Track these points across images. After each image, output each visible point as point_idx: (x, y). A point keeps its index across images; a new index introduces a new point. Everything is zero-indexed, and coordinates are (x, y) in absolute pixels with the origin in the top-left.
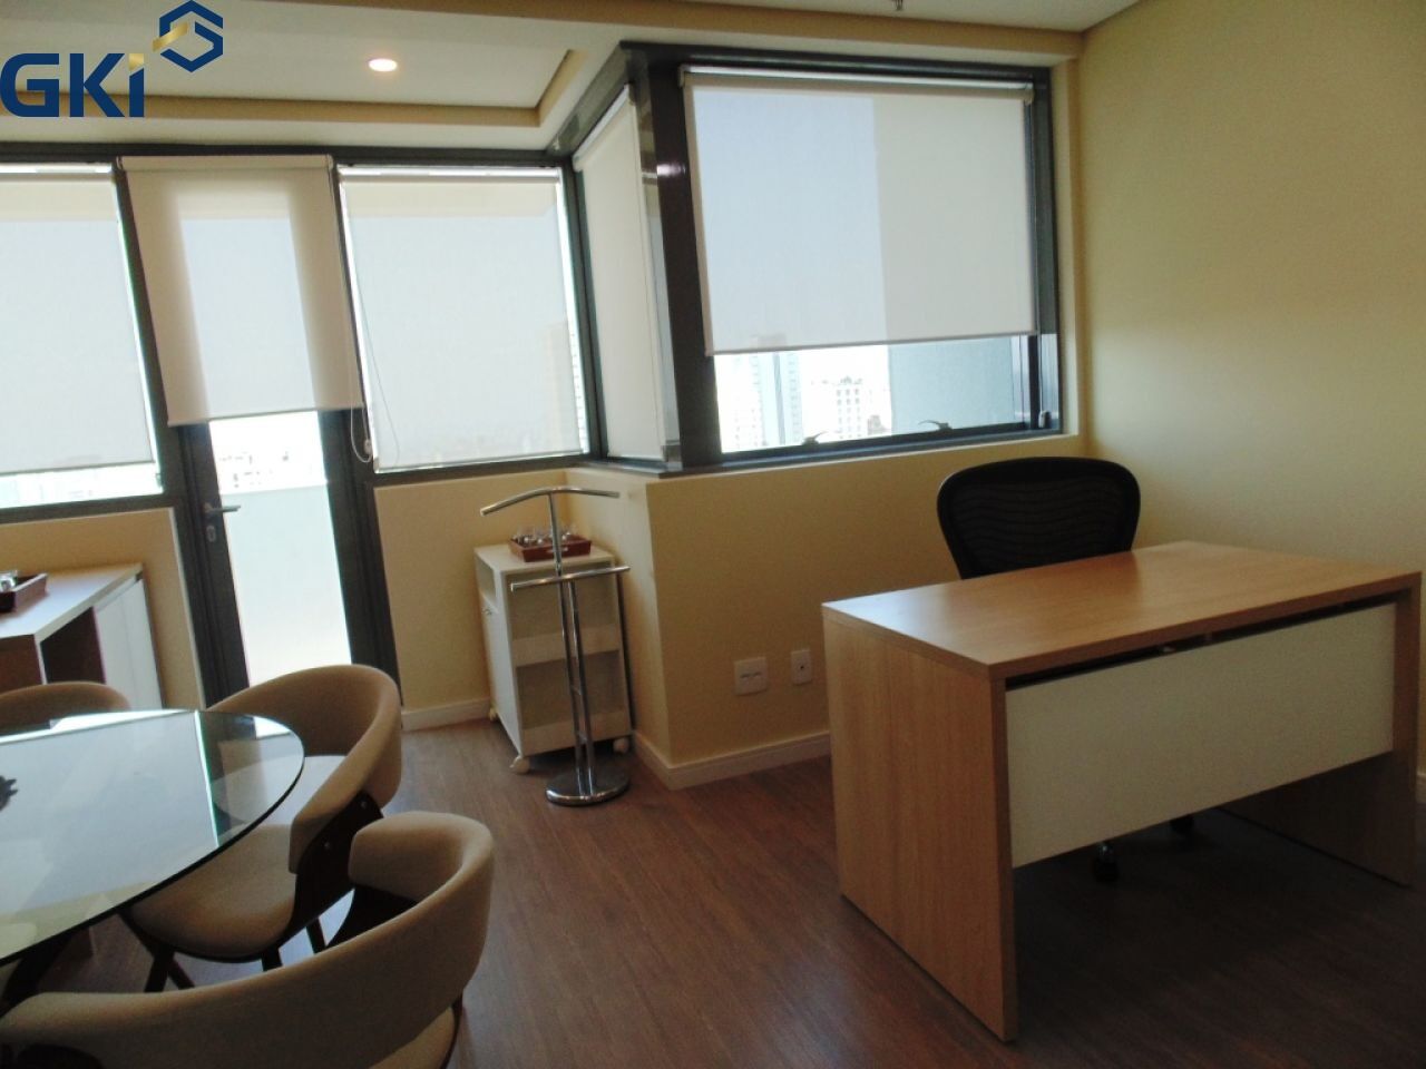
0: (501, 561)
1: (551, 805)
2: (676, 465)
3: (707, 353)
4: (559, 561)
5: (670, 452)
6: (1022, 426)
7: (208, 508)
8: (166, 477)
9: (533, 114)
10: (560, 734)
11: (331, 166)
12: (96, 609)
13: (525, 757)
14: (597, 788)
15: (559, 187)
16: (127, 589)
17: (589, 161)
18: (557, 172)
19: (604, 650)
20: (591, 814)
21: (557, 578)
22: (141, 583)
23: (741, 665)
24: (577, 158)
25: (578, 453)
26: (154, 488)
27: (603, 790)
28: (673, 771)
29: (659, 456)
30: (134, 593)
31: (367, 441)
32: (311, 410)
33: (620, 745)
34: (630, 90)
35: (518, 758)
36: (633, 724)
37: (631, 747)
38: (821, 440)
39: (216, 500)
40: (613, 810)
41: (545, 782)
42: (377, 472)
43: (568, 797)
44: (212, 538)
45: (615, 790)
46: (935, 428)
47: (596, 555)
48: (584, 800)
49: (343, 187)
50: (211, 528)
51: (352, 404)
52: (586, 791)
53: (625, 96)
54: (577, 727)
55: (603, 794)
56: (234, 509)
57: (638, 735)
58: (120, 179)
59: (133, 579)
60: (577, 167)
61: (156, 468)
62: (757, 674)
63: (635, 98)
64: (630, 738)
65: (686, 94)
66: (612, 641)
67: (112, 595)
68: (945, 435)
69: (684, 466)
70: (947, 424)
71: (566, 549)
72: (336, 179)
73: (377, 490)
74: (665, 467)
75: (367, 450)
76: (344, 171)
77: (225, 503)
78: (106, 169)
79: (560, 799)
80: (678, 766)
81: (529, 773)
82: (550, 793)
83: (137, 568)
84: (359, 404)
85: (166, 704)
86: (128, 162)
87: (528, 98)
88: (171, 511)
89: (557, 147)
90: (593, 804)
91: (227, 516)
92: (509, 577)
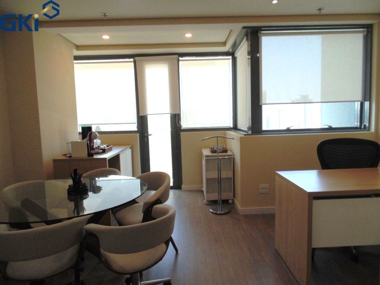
0: (206, 152)
1: (210, 213)
2: (250, 132)
3: (260, 104)
4: (218, 154)
5: (249, 129)
6: (356, 128)
7: (146, 134)
8: (138, 127)
9: (224, 44)
10: (214, 196)
11: (177, 58)
12: (120, 154)
13: (207, 201)
14: (222, 211)
15: (231, 61)
16: (128, 150)
17: (238, 54)
18: (231, 57)
19: (228, 177)
20: (219, 217)
21: (217, 158)
22: (131, 149)
23: (262, 185)
24: (236, 53)
25: (230, 127)
26: (135, 129)
27: (223, 211)
28: (241, 210)
29: (246, 130)
30: (129, 152)
31: (180, 121)
32: (169, 113)
33: (230, 201)
34: (246, 37)
35: (205, 200)
36: (234, 197)
37: (233, 203)
38: (291, 128)
39: (147, 132)
40: (224, 217)
41: (210, 207)
42: (182, 129)
43: (215, 212)
44: (146, 141)
45: (226, 212)
46: (327, 127)
47: (229, 153)
48: (218, 213)
49: (180, 62)
50: (146, 139)
51: (177, 113)
52: (219, 211)
53: (245, 39)
54: (219, 195)
55: (223, 212)
56: (151, 135)
57: (235, 200)
58: (135, 62)
59: (129, 148)
60: (235, 56)
61: (136, 125)
62: (266, 188)
63: (247, 40)
64: (233, 200)
65: (260, 38)
66: (230, 175)
67: (124, 152)
68: (330, 129)
69: (252, 133)
70: (331, 126)
71: (222, 151)
72: (178, 61)
73: (182, 133)
74: (248, 133)
75: (180, 124)
76: (180, 59)
77: (149, 133)
78: (132, 60)
79: (213, 212)
80: (242, 209)
81: (207, 204)
82: (211, 210)
83: (130, 146)
84: (179, 113)
85: (133, 176)
86: (137, 58)
87: (223, 40)
88: (138, 134)
89: (231, 51)
90: (220, 214)
91: (149, 137)
92: (207, 156)
